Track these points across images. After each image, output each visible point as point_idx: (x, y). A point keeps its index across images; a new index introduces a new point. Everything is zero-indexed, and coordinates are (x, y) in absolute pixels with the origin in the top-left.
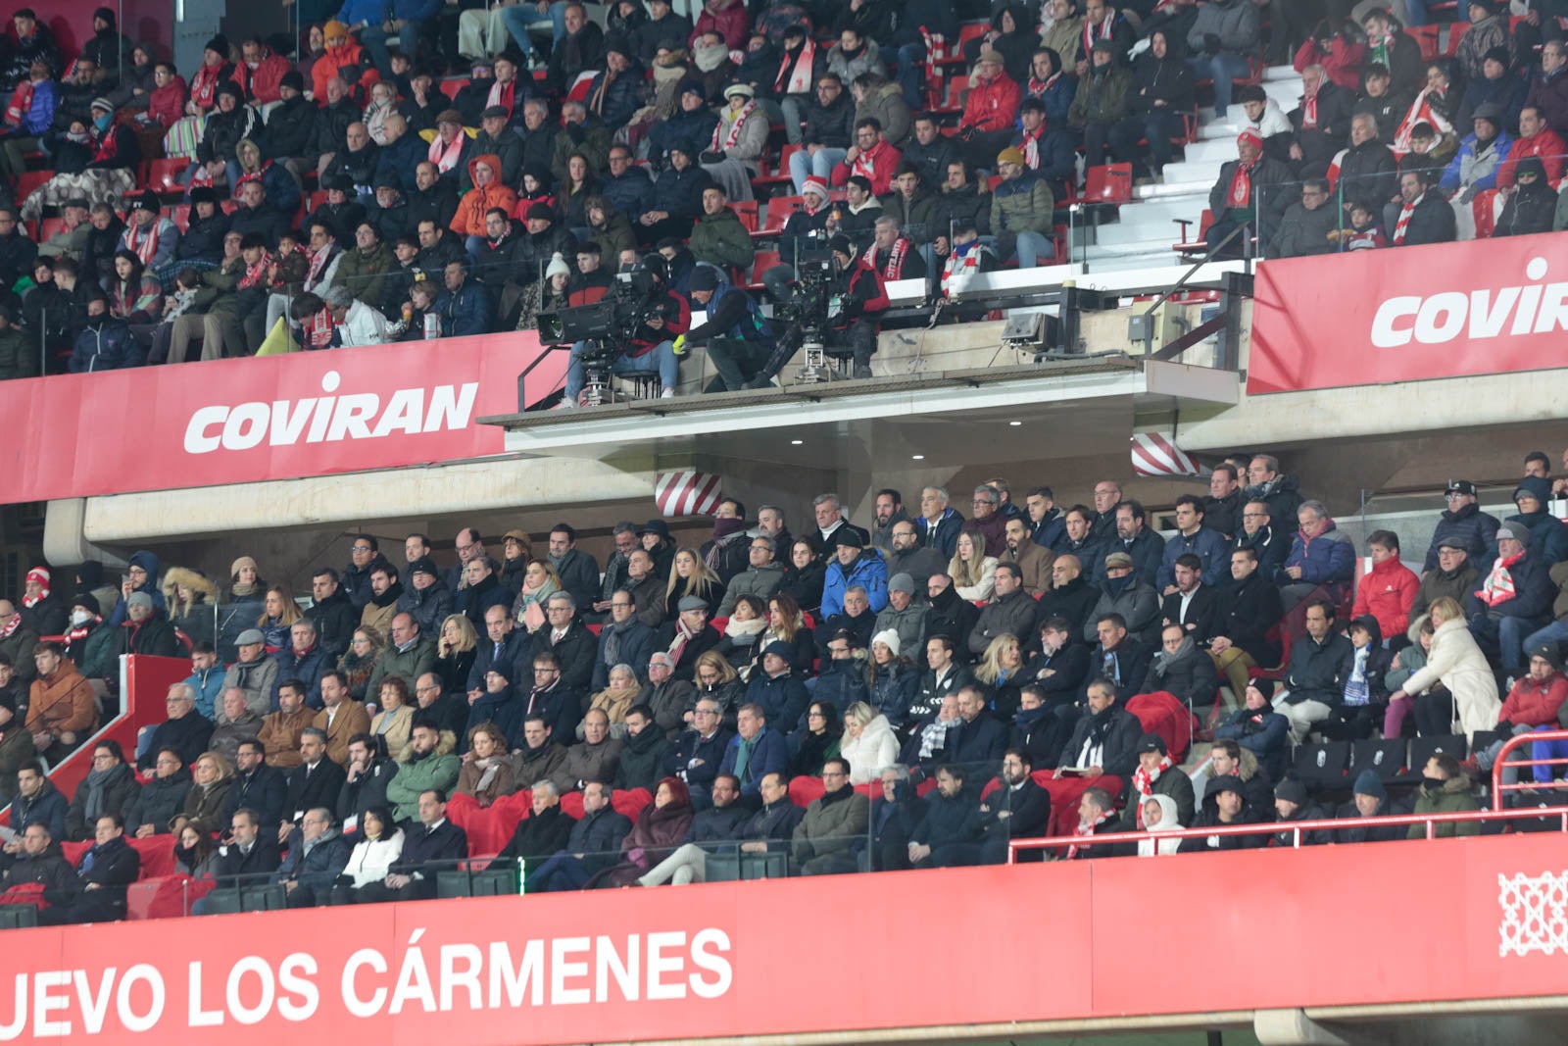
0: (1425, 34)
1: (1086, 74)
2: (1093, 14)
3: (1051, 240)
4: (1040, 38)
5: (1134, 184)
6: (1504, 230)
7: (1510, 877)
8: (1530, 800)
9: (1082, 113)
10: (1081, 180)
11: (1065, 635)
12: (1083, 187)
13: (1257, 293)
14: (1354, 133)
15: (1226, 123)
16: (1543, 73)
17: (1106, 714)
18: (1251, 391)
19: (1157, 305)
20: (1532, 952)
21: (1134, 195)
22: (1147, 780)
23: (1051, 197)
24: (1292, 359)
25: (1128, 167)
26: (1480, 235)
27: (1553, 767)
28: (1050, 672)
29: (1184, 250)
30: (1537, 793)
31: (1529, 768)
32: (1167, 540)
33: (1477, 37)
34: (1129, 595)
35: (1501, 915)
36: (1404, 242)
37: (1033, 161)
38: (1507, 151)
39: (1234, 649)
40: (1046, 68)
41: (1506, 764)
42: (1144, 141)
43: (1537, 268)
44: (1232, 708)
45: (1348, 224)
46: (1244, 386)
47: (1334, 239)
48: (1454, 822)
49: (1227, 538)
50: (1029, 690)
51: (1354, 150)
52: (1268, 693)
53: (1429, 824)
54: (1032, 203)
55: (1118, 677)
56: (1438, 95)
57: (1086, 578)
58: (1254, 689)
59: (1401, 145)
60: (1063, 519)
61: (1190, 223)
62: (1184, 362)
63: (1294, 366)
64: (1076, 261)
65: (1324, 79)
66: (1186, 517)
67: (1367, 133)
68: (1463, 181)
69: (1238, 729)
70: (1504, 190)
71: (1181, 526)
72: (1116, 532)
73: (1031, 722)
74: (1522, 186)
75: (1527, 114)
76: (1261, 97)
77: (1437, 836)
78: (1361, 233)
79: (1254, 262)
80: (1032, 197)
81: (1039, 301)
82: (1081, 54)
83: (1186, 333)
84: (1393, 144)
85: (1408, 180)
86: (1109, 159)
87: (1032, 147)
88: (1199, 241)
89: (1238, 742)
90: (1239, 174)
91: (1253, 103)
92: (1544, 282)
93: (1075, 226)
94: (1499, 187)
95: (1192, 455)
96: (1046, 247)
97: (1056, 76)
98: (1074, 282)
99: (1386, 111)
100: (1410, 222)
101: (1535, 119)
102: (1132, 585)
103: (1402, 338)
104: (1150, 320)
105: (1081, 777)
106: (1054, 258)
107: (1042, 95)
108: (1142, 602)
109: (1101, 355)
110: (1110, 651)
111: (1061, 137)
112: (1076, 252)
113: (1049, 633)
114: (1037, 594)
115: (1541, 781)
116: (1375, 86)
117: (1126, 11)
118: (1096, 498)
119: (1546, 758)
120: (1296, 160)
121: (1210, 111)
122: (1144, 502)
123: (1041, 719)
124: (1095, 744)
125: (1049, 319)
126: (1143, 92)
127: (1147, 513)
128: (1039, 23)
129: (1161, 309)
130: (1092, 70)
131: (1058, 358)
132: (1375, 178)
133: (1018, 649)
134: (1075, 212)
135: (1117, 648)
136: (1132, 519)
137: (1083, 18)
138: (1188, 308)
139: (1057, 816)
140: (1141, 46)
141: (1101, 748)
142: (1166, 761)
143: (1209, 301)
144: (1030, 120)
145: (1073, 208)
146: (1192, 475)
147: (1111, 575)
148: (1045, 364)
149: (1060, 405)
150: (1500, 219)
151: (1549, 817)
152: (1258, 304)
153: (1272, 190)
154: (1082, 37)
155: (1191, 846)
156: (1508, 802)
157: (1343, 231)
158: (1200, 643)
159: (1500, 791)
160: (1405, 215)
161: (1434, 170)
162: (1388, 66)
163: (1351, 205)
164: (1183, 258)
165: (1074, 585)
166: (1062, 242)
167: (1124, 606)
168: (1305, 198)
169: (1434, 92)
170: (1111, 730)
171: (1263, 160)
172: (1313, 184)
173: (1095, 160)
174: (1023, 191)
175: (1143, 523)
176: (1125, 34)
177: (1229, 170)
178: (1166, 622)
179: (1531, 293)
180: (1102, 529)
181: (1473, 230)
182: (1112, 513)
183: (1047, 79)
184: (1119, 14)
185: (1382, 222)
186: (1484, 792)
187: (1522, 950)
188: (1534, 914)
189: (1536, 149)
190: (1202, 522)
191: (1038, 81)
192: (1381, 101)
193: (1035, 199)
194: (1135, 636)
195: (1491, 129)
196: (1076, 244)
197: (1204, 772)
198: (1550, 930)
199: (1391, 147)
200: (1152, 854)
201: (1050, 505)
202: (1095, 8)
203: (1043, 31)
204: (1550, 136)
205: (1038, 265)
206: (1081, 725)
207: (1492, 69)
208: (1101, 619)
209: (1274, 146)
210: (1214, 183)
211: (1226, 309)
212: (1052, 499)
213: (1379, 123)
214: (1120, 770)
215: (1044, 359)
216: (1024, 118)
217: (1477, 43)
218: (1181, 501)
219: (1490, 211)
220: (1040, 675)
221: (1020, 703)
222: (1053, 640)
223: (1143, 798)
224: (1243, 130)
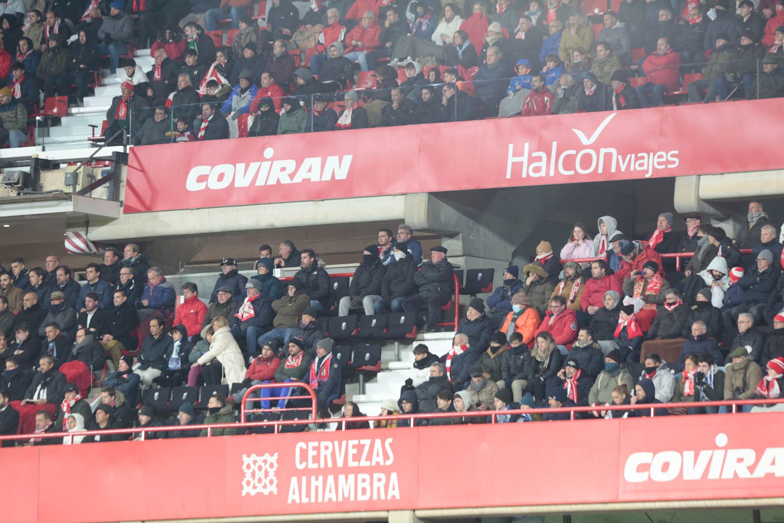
0: (215, 35)
1: (45, 51)
2: (49, 21)
3: (26, 134)
4: (23, 33)
5: (69, 107)
6: (253, 133)
7: (249, 456)
8: (259, 418)
9: (43, 70)
10: (42, 104)
11: (27, 333)
12: (43, 108)
13: (129, 163)
14: (179, 84)
15: (116, 77)
16: (274, 55)
17: (49, 373)
18: (125, 212)
19: (79, 168)
20: (257, 494)
21: (69, 112)
22: (68, 406)
23: (26, 112)
24: (147, 196)
25: (66, 98)
26: (241, 136)
27: (271, 401)
28: (21, 352)
29: (93, 140)
30: (263, 414)
31: (259, 402)
32: (82, 286)
33: (243, 37)
34: (62, 313)
35: (243, 475)
36: (203, 138)
37: (18, 95)
38: (255, 94)
39: (114, 341)
40: (25, 47)
41: (248, 400)
42: (74, 85)
43: (269, 153)
44: (112, 371)
45: (176, 129)
46: (122, 209)
47: (169, 136)
48: (224, 428)
49: (112, 285)
50: (10, 360)
51: (179, 92)
52: (130, 363)
53: (209, 429)
54: (16, 116)
55: (55, 355)
56: (221, 66)
57: (41, 304)
58: (123, 361)
59: (202, 90)
60: (28, 274)
61: (97, 127)
62: (93, 196)
63: (147, 200)
64: (39, 145)
65: (165, 56)
66: (92, 274)
67: (185, 84)
68: (233, 109)
69: (115, 381)
70: (253, 113)
71: (89, 279)
72: (56, 281)
73: (11, 376)
74: (262, 112)
75: (265, 76)
76: (133, 64)
77: (213, 435)
78: (182, 134)
79: (128, 147)
80: (16, 112)
81: (20, 165)
82: (44, 41)
83: (93, 182)
84: (199, 89)
85: (206, 107)
86: (56, 94)
87: (18, 87)
88: (101, 136)
89: (115, 388)
90: (122, 103)
91: (129, 67)
92: (272, 160)
93: (39, 127)
94: (250, 112)
95: (96, 243)
96: (24, 138)
97: (30, 52)
98: (38, 155)
99: (196, 73)
100: (206, 129)
101: (268, 78)
102: (63, 308)
103: (202, 186)
104: (75, 175)
105: (36, 404)
106: (28, 143)
107: (23, 61)
108: (69, 316)
109: (51, 192)
110: (52, 341)
111: (32, 82)
112: (39, 140)
113: (19, 333)
114: (16, 312)
115: (265, 409)
116: (190, 60)
117: (66, 20)
118: (47, 264)
119: (267, 397)
120: (150, 96)
121: (108, 71)
122: (71, 266)
123: (16, 375)
124: (43, 388)
125: (25, 173)
126: (74, 61)
127: (72, 272)
128: (23, 25)
129: (81, 170)
130: (48, 49)
131: (29, 193)
132: (189, 106)
133: (4, 339)
134: (39, 120)
135: (56, 340)
136: (64, 275)
137: (45, 23)
138: (95, 170)
139: (23, 424)
140: (74, 38)
141: (46, 390)
142: (78, 396)
143: (105, 166)
144: (17, 74)
145: (38, 118)
146: (95, 253)
147: (52, 303)
148: (22, 196)
149: (29, 217)
150: (250, 128)
151: (268, 426)
152: (130, 168)
153: (138, 111)
154: (44, 32)
155: (89, 439)
156: (248, 419)
157: (173, 133)
158: (97, 338)
159: (245, 413)
160: (204, 125)
161: (219, 103)
162: (197, 50)
163: (177, 119)
164: (93, 144)
165: (34, 308)
166: (32, 135)
167: (60, 319)
168: (156, 115)
169: (220, 64)
170: (51, 381)
171: (134, 96)
172: (160, 109)
173: (49, 94)
174: (11, 110)
175: (70, 277)
176: (66, 32)
177: (117, 101)
178: (80, 327)
179: (266, 165)
180: (49, 280)
181: (237, 133)
182: (54, 272)
183: (26, 53)
184: (63, 21)
185: (193, 128)
186: (236, 413)
187: (253, 492)
188: (260, 474)
189: (269, 93)
190: (99, 277)
191: (21, 54)
192: (192, 68)
193: (18, 113)
194: (65, 334)
195: (248, 83)
196: (39, 136)
197: (97, 402)
198: (268, 483)
199: (198, 91)
200: (70, 443)
201: (23, 267)
202: (50, 18)
203: (24, 29)
204: (276, 87)
205: (20, 147)
206: (36, 378)
207: (248, 53)
208: (48, 325)
209: (139, 89)
210: (108, 107)
211: (113, 171)
212: (24, 264)
213: (192, 79)
214: (55, 401)
215: (22, 194)
216: (14, 73)
217: (243, 40)
218: (89, 266)
219: (246, 124)
220: (16, 353)
221: (6, 367)
222: (21, 336)
223: (66, 415)
224: (124, 80)
